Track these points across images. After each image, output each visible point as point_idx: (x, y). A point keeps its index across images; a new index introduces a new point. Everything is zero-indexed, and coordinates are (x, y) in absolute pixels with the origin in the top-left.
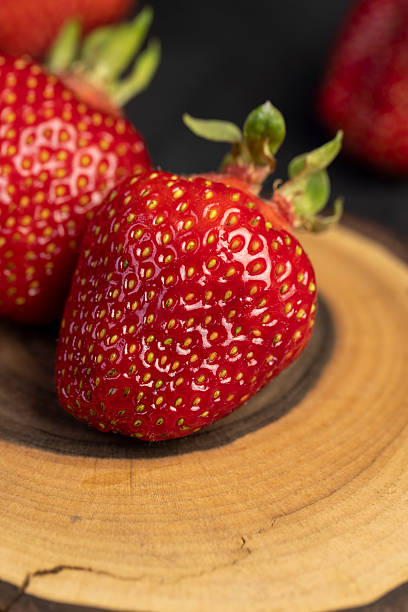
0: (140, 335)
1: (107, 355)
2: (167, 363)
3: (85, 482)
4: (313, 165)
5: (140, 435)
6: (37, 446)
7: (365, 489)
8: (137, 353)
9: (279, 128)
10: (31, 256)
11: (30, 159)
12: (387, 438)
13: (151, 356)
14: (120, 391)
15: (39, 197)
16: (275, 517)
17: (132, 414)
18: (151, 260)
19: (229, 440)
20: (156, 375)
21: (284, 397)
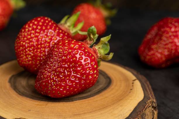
0: (52, 71)
1: (44, 75)
2: (57, 78)
3: (36, 105)
4: (102, 41)
5: (50, 95)
6: (29, 98)
7: (99, 113)
8: (50, 75)
9: (95, 31)
10: (39, 58)
11: (42, 37)
12: (110, 104)
13: (53, 76)
14: (46, 84)
15: (43, 46)
16: (74, 115)
17: (48, 90)
18: (57, 55)
19: (73, 101)
20: (54, 81)
21: (90, 95)
